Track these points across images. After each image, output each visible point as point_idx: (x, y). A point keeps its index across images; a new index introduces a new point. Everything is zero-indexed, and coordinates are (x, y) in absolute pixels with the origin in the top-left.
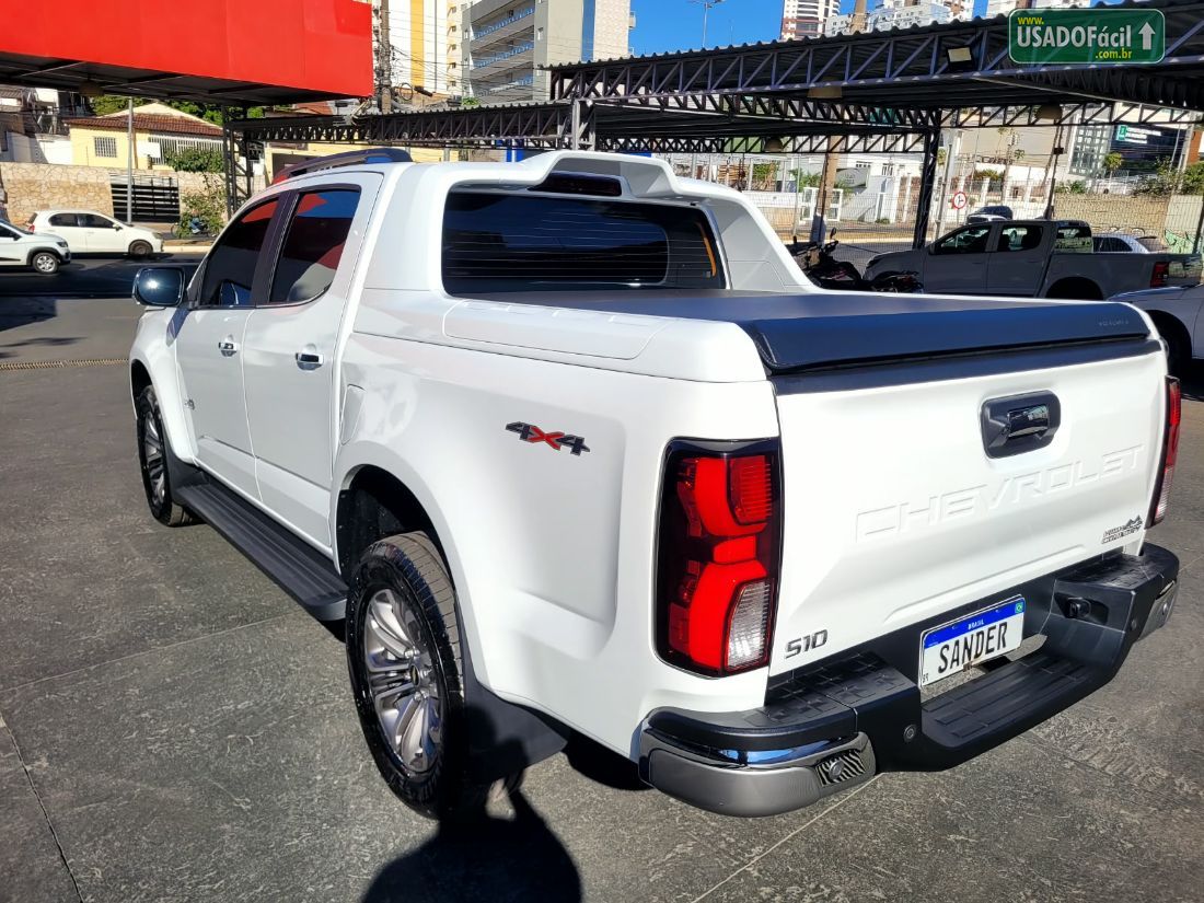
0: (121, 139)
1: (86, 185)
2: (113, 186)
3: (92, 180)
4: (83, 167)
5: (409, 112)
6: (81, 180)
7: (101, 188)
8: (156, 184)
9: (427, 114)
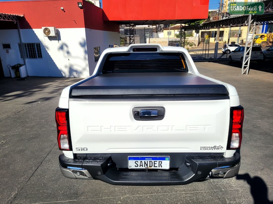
0: (172, 31)
1: (164, 42)
2: (169, 41)
3: (165, 40)
4: (163, 38)
5: (231, 18)
6: (163, 40)
7: (166, 42)
8: (173, 40)
9: (233, 18)
